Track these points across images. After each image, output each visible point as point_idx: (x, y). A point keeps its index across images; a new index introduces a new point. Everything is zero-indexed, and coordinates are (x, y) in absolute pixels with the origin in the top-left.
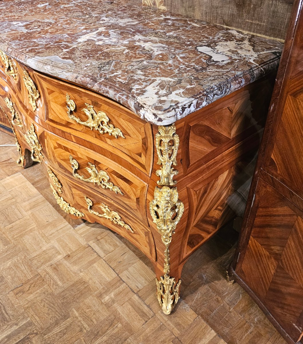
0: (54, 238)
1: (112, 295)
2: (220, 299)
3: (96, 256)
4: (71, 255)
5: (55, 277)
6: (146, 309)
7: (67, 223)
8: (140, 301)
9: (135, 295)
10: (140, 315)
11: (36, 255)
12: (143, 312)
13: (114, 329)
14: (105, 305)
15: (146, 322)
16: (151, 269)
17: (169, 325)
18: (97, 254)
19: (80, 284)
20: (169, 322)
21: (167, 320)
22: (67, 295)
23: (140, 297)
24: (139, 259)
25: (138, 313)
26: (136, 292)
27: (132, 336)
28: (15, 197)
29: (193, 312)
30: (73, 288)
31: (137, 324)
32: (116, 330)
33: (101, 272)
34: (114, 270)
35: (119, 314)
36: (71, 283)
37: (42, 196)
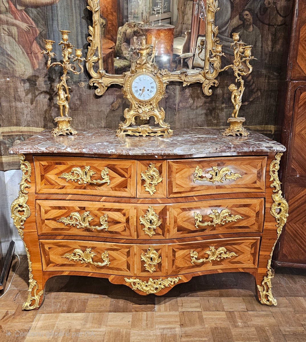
0: (153, 325)
1: (239, 320)
2: (280, 285)
3: (197, 313)
4: (182, 323)
5: (196, 339)
6: (264, 313)
7: (145, 313)
8: (255, 312)
9: (249, 312)
10: (267, 317)
11: (160, 340)
12: (265, 315)
13: (268, 332)
14: (245, 327)
15: (274, 317)
16: (234, 297)
17: (283, 310)
18: (195, 312)
19: (215, 330)
20: (281, 309)
21: (279, 309)
22: (220, 340)
23: (252, 311)
24: (220, 298)
25: (264, 317)
26: (246, 311)
27: (280, 326)
28: (70, 328)
29: (281, 298)
30: (216, 335)
31: (272, 320)
32: (270, 331)
33: (214, 317)
34: (218, 311)
35: (258, 324)
36: (210, 334)
37: (93, 313)
